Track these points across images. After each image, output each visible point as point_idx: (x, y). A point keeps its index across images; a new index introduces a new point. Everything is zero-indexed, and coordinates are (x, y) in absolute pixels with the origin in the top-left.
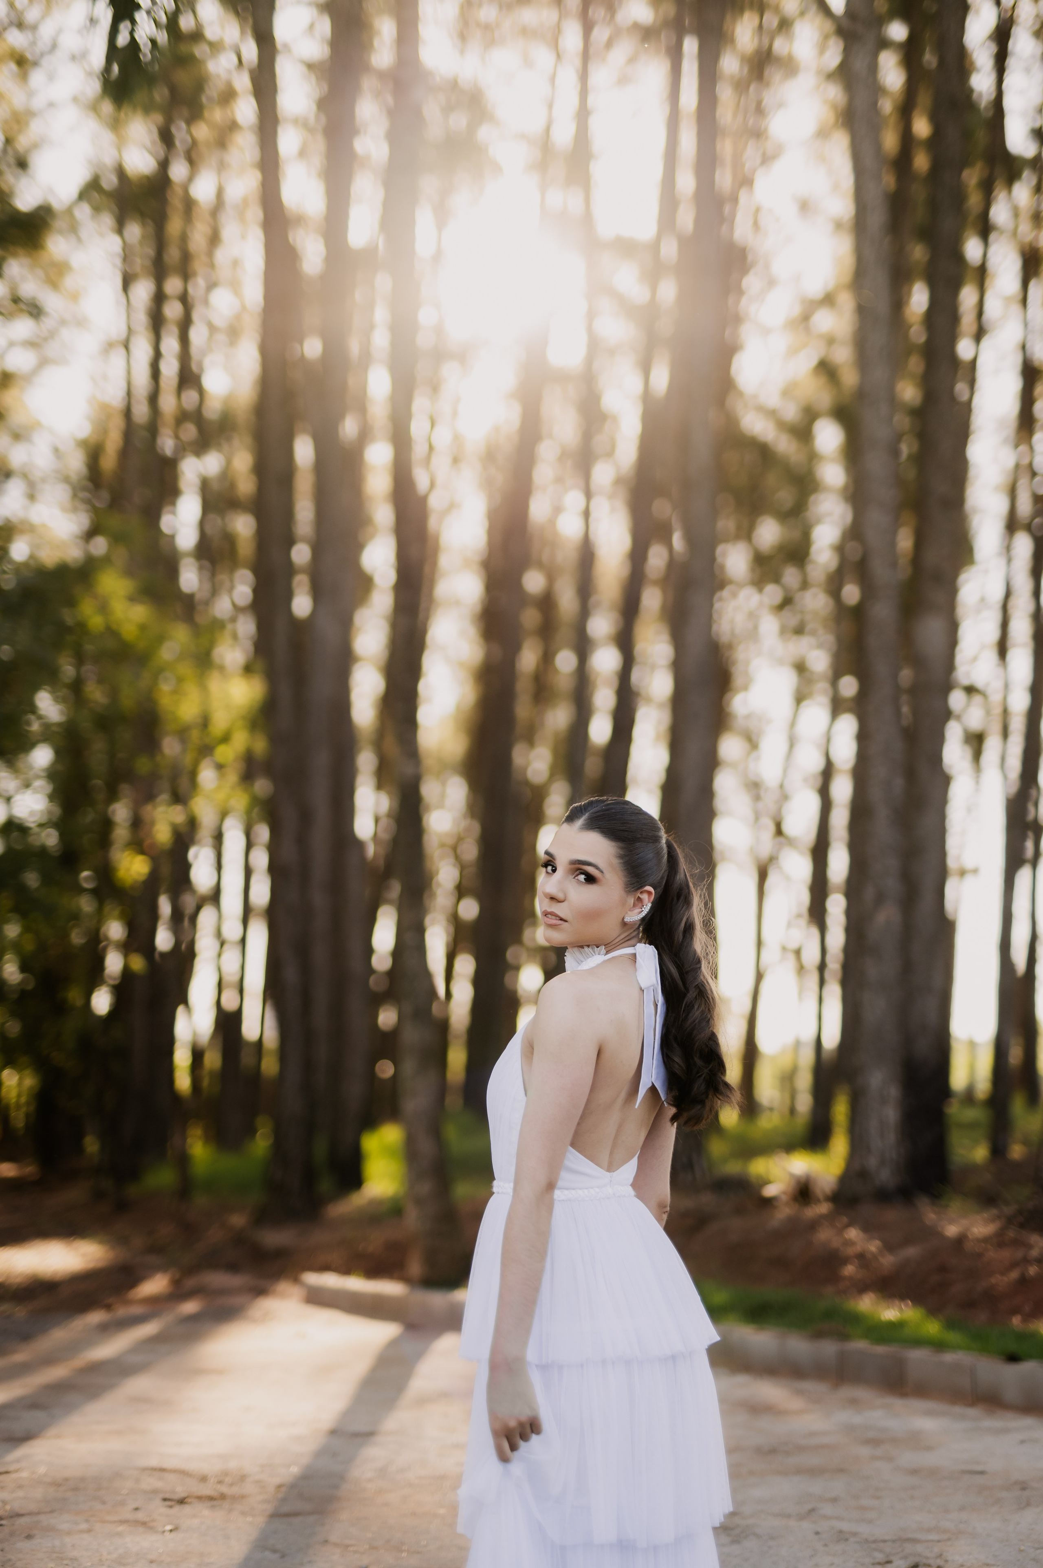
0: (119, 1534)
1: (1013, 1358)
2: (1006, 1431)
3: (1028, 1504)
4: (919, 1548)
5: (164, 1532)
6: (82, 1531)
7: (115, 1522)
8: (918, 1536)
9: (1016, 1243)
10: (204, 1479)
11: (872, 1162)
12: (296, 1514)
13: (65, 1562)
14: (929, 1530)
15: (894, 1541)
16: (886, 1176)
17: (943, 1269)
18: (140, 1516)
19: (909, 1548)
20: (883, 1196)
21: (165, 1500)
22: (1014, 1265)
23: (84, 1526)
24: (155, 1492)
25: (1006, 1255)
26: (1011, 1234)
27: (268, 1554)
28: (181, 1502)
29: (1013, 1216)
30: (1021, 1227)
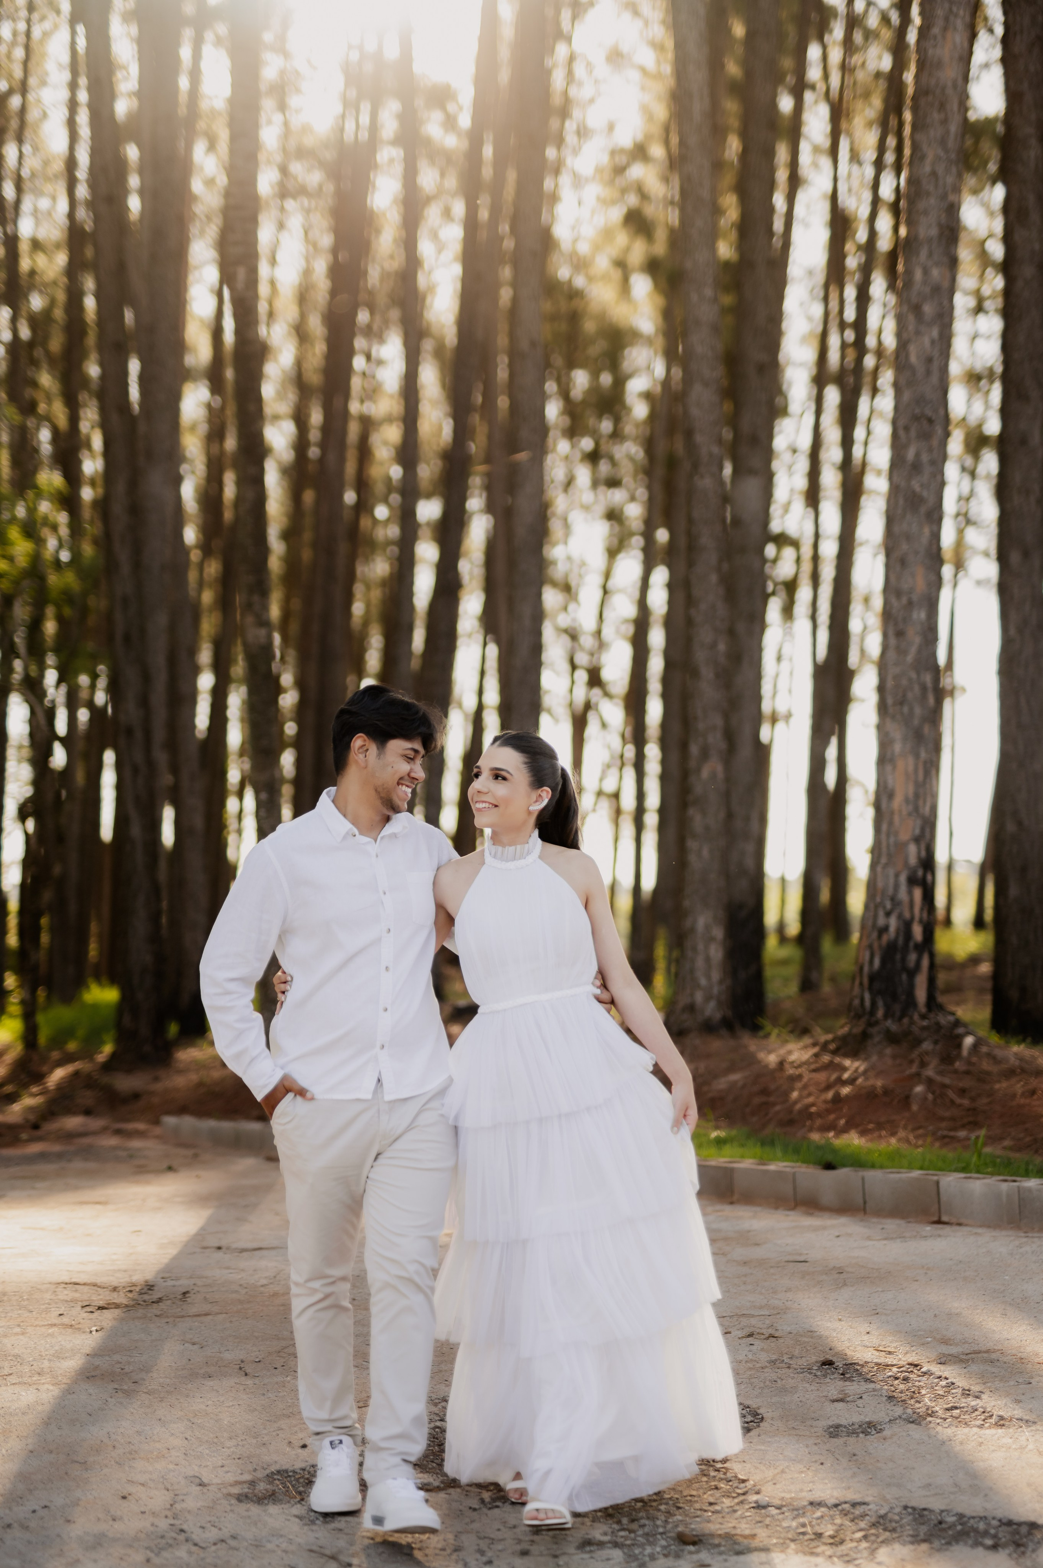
0: (52, 1335)
1: (829, 1166)
2: (824, 1228)
3: (845, 1284)
4: (753, 1321)
5: (91, 1332)
6: (17, 1334)
7: (45, 1325)
8: (752, 1312)
9: (830, 1066)
10: (115, 1289)
11: (699, 997)
12: (206, 1315)
13: (9, 1358)
14: (761, 1308)
15: (731, 1317)
16: (711, 1010)
17: (765, 1092)
18: (65, 1320)
19: (744, 1321)
20: (709, 1028)
21: (83, 1307)
22: (828, 1087)
23: (18, 1330)
24: (74, 1301)
25: (822, 1077)
26: (826, 1058)
27: (186, 1345)
28: (100, 1308)
29: (826, 1043)
30: (835, 1052)
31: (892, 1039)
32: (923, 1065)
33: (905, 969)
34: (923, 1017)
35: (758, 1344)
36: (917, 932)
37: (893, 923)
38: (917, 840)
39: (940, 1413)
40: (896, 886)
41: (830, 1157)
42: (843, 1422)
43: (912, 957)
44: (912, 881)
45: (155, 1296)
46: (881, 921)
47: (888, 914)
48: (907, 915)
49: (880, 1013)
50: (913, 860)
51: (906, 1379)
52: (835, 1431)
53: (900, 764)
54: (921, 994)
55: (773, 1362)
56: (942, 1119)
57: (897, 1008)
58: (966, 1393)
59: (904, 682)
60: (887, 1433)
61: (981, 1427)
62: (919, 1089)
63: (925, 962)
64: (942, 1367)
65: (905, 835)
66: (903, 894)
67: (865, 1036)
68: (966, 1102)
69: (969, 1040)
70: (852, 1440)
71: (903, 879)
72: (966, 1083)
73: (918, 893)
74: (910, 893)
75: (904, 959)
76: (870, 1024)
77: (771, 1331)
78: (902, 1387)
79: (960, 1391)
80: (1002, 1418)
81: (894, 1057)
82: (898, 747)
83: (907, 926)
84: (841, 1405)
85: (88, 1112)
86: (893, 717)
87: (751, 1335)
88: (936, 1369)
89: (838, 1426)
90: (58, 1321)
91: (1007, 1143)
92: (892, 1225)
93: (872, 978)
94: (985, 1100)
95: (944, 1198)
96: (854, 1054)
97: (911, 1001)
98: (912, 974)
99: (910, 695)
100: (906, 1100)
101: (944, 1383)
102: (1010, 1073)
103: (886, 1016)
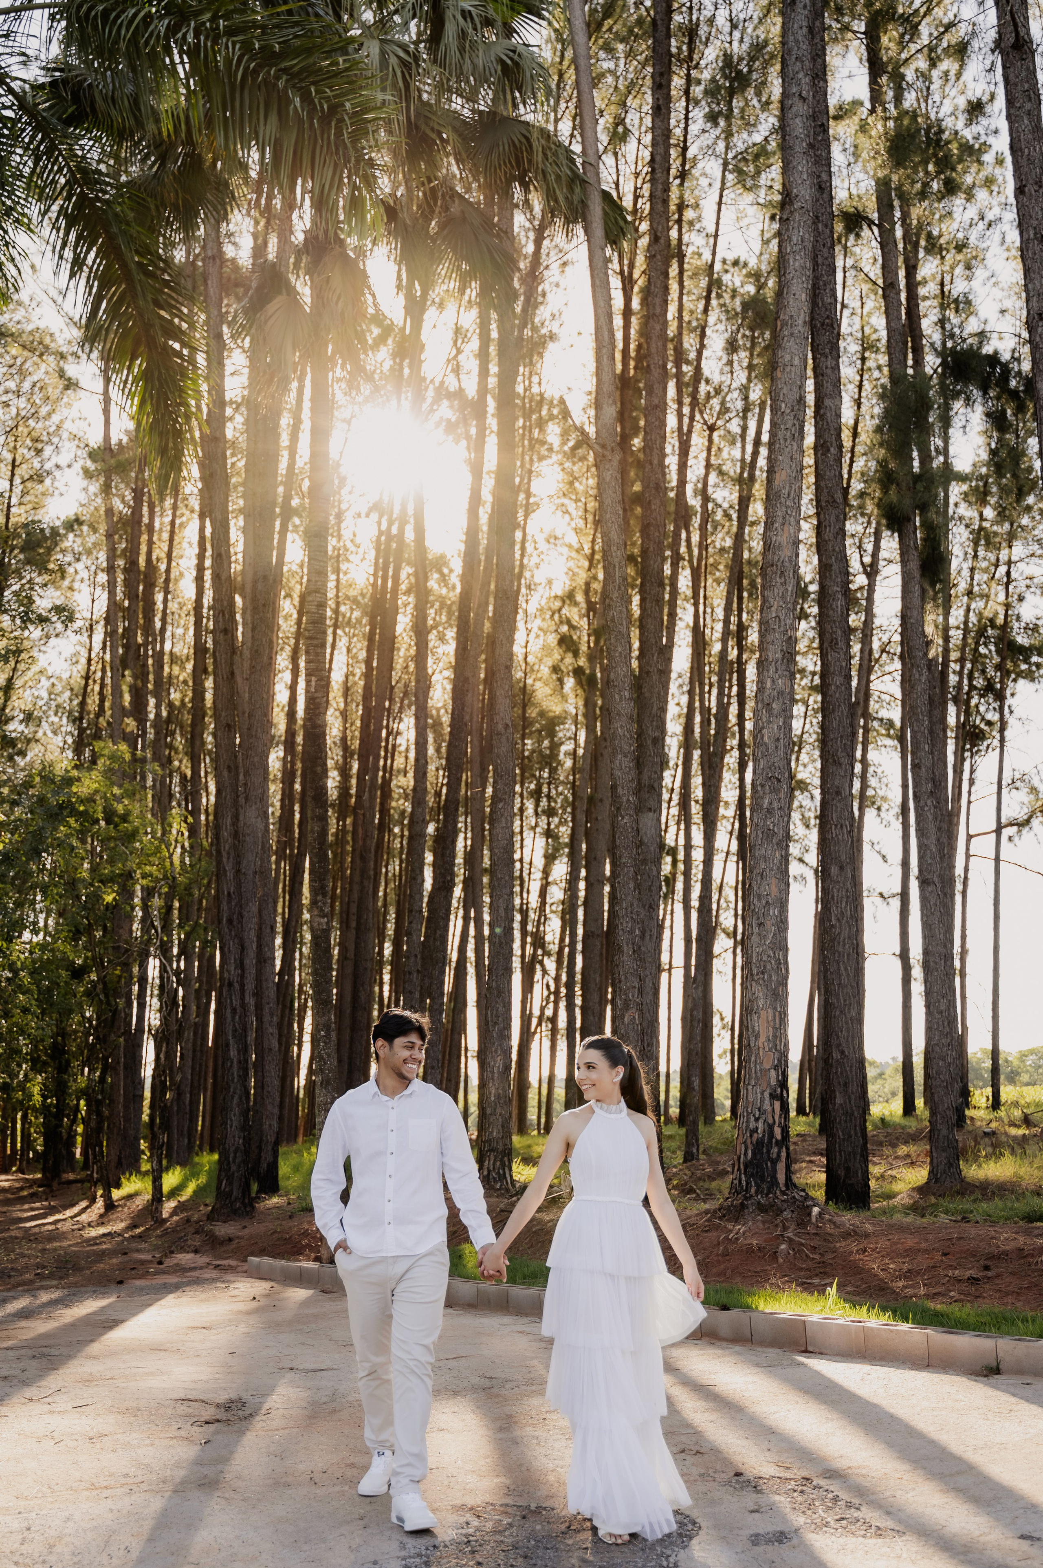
0: (173, 1447)
1: (725, 1308)
4: (684, 1438)
5: (201, 1444)
6: (147, 1445)
7: (168, 1438)
8: (681, 1430)
9: (717, 1227)
13: (142, 1467)
18: (182, 1433)
19: (677, 1438)
21: (194, 1422)
23: (148, 1442)
24: (189, 1416)
25: (713, 1234)
28: (207, 1423)
29: (715, 1212)
30: (720, 1218)
31: (762, 1209)
32: (785, 1228)
33: (769, 1158)
34: (783, 1193)
35: (690, 1460)
36: (778, 1131)
37: (760, 1125)
38: (776, 1068)
39: (832, 1523)
40: (762, 1100)
41: (724, 1300)
42: (761, 1532)
43: (775, 1150)
44: (773, 1096)
45: (247, 1412)
46: (752, 1125)
47: (757, 1120)
48: (770, 1121)
49: (753, 1190)
50: (773, 1082)
51: (802, 1492)
52: (756, 1540)
53: (763, 1014)
54: (781, 1177)
55: (701, 1475)
56: (801, 1269)
57: (765, 1186)
58: (849, 1505)
59: (765, 958)
60: (795, 1541)
61: (864, 1536)
62: (783, 1247)
63: (784, 1154)
64: (828, 1482)
65: (767, 1065)
66: (767, 1106)
67: (743, 1206)
68: (817, 1257)
69: (816, 1210)
70: (769, 1548)
71: (767, 1095)
72: (815, 1243)
73: (777, 1104)
74: (772, 1105)
75: (768, 1152)
76: (746, 1198)
77: (697, 1448)
78: (800, 1499)
79: (842, 1503)
80: (878, 1528)
81: (764, 1222)
82: (761, 1003)
83: (771, 1127)
84: (756, 1515)
85: (196, 1252)
86: (757, 982)
87: (683, 1451)
88: (822, 1482)
89: (757, 1535)
90: (176, 1434)
91: (849, 1289)
92: (773, 1353)
93: (746, 1166)
94: (830, 1256)
95: (809, 1334)
96: (736, 1220)
97: (774, 1182)
98: (775, 1162)
99: (768, 967)
100: (775, 1255)
101: (830, 1496)
102: (847, 1235)
103: (757, 1193)
